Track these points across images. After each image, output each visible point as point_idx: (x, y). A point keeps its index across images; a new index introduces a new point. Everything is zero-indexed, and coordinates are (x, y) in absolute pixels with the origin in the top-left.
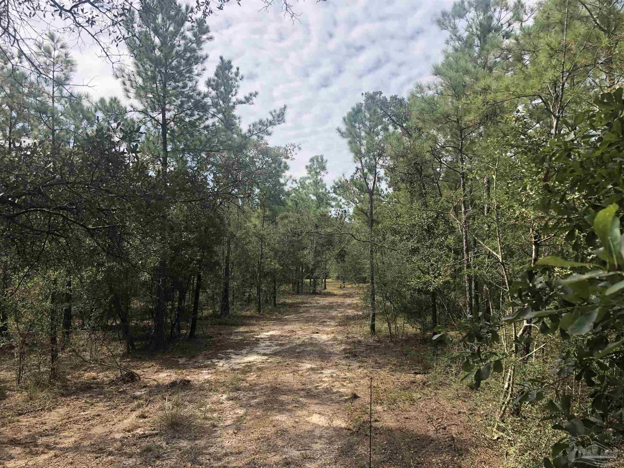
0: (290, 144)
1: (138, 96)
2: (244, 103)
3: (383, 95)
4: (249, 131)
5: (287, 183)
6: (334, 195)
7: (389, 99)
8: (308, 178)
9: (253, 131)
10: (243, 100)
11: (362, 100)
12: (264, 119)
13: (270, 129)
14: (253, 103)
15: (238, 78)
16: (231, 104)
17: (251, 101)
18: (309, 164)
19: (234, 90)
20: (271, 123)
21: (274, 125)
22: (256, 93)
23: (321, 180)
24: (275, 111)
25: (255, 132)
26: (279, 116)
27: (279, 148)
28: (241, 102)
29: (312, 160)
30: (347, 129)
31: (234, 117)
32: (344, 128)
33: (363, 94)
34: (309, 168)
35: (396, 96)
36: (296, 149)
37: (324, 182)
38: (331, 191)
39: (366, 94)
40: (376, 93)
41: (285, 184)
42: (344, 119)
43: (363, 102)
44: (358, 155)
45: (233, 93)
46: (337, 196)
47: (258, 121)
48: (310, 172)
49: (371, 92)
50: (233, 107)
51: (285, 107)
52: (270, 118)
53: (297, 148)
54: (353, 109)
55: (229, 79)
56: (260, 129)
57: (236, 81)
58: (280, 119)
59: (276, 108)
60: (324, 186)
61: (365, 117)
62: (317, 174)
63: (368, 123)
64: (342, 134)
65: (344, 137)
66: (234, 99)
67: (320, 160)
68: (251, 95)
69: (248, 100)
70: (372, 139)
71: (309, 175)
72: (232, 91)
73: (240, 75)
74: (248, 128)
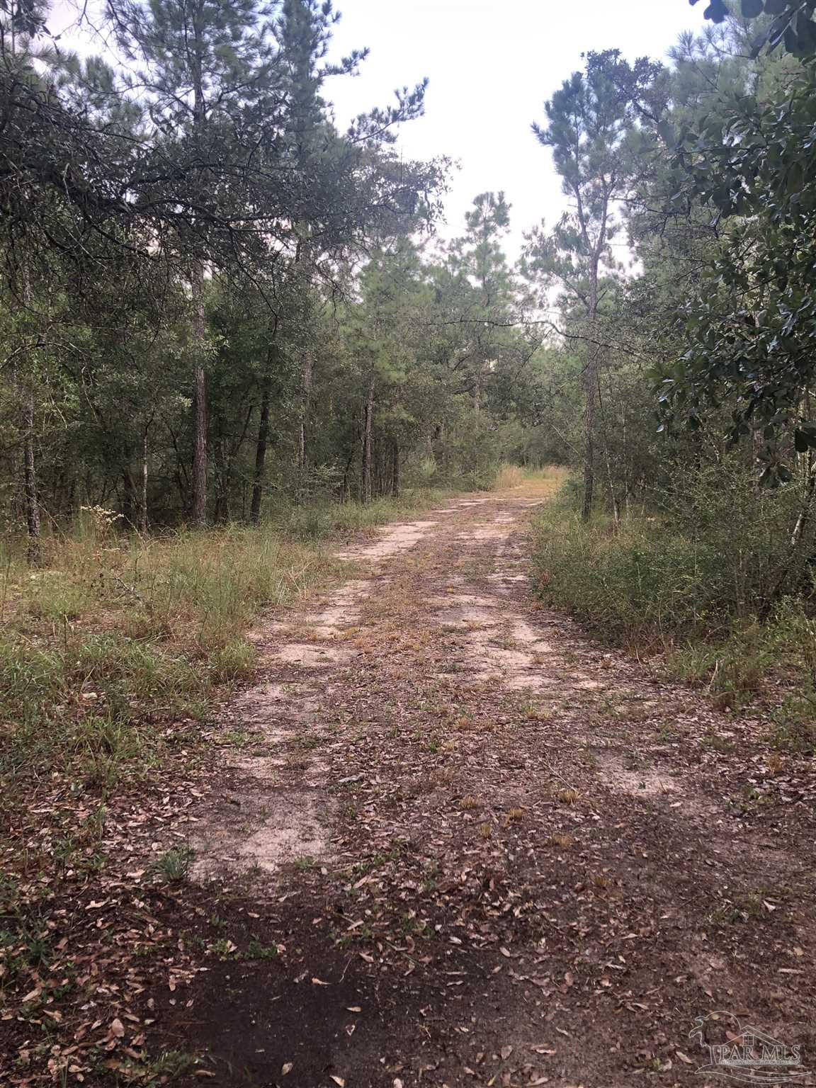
0: (441, 157)
1: (148, 53)
2: (341, 72)
3: (620, 57)
4: (351, 132)
5: (427, 246)
6: (520, 280)
7: (632, 66)
8: (468, 240)
9: (359, 133)
10: (340, 65)
11: (582, 66)
12: (382, 109)
13: (393, 128)
14: (358, 74)
15: (329, 18)
16: (315, 74)
17: (355, 69)
18: (473, 209)
19: (321, 44)
20: (396, 117)
21: (404, 119)
22: (366, 52)
23: (497, 247)
24: (405, 90)
25: (363, 135)
26: (412, 101)
27: (419, 165)
28: (336, 71)
29: (479, 200)
30: (552, 127)
31: (321, 102)
32: (545, 124)
33: (583, 55)
34: (473, 219)
35: (646, 59)
36: (452, 169)
37: (501, 251)
38: (517, 271)
39: (589, 54)
40: (607, 54)
41: (421, 248)
42: (547, 105)
43: (585, 72)
44: (572, 179)
45: (319, 50)
46: (527, 282)
47: (369, 111)
48: (472, 226)
49: (599, 51)
50: (319, 81)
51: (426, 82)
52: (396, 106)
53: (454, 165)
54: (566, 85)
55: (309, 19)
56: (373, 128)
57: (326, 25)
58: (415, 107)
59: (407, 85)
60: (500, 259)
61: (588, 101)
62: (488, 230)
63: (593, 114)
64: (541, 137)
65: (545, 143)
66: (320, 64)
67: (497, 202)
68: (355, 55)
69: (348, 64)
70: (601, 146)
71: (471, 235)
72: (315, 46)
73: (334, 11)
74: (349, 126)
